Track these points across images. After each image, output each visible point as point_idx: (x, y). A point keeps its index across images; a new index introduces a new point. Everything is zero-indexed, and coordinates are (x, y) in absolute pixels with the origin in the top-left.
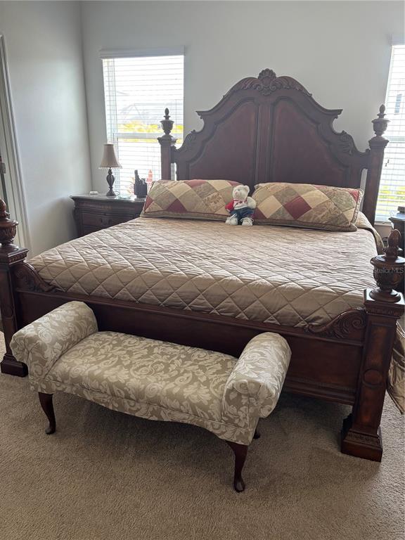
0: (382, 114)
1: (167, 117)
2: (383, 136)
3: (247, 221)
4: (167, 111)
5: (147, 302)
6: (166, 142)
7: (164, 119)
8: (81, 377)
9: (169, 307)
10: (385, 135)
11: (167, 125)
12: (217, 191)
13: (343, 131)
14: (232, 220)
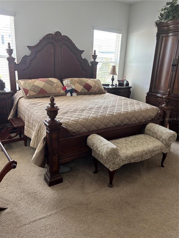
0: (95, 53)
1: (9, 47)
2: (96, 60)
3: (74, 94)
4: (9, 44)
5: (110, 127)
6: (11, 60)
7: (8, 48)
8: (132, 155)
9: (117, 126)
10: (97, 60)
11: (10, 51)
12: (56, 83)
13: (85, 58)
14: (69, 94)
